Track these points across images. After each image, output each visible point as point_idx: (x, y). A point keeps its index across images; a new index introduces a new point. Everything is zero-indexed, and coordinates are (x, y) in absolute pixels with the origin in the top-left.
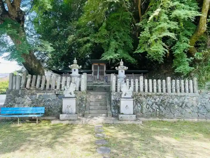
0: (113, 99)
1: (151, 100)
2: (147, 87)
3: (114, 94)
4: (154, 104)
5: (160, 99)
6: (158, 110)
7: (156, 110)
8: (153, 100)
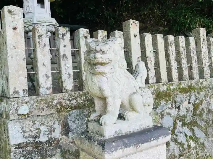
0: (22, 140)
1: (168, 111)
2: (153, 62)
3: (24, 110)
4: (179, 124)
5: (189, 103)
6: (193, 144)
7: (189, 146)
8: (174, 112)
